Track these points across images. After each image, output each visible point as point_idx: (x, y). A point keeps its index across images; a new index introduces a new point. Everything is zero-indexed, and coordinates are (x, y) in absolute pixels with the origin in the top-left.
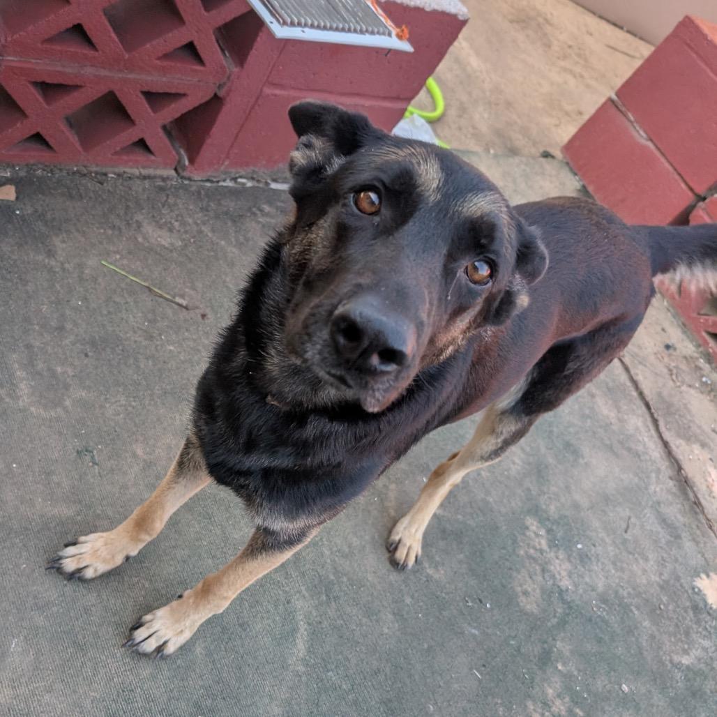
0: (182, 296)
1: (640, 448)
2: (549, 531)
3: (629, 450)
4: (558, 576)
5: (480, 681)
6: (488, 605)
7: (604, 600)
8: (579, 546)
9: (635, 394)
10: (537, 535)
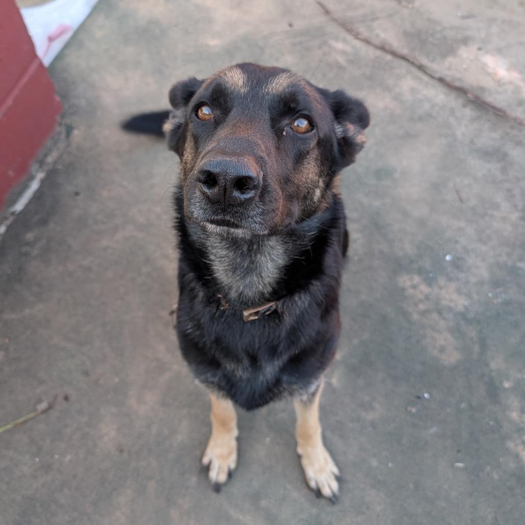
0: (40, 401)
1: (427, 106)
2: (420, 271)
3: (421, 119)
4: (452, 305)
5: (465, 469)
6: (426, 395)
7: (496, 283)
8: (448, 258)
9: (389, 57)
10: (414, 287)
